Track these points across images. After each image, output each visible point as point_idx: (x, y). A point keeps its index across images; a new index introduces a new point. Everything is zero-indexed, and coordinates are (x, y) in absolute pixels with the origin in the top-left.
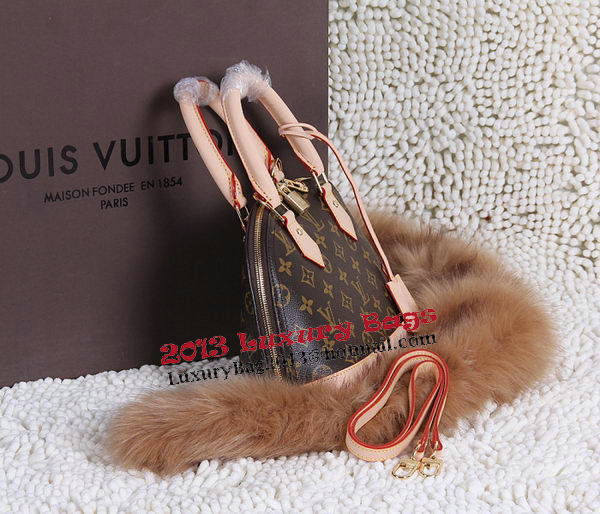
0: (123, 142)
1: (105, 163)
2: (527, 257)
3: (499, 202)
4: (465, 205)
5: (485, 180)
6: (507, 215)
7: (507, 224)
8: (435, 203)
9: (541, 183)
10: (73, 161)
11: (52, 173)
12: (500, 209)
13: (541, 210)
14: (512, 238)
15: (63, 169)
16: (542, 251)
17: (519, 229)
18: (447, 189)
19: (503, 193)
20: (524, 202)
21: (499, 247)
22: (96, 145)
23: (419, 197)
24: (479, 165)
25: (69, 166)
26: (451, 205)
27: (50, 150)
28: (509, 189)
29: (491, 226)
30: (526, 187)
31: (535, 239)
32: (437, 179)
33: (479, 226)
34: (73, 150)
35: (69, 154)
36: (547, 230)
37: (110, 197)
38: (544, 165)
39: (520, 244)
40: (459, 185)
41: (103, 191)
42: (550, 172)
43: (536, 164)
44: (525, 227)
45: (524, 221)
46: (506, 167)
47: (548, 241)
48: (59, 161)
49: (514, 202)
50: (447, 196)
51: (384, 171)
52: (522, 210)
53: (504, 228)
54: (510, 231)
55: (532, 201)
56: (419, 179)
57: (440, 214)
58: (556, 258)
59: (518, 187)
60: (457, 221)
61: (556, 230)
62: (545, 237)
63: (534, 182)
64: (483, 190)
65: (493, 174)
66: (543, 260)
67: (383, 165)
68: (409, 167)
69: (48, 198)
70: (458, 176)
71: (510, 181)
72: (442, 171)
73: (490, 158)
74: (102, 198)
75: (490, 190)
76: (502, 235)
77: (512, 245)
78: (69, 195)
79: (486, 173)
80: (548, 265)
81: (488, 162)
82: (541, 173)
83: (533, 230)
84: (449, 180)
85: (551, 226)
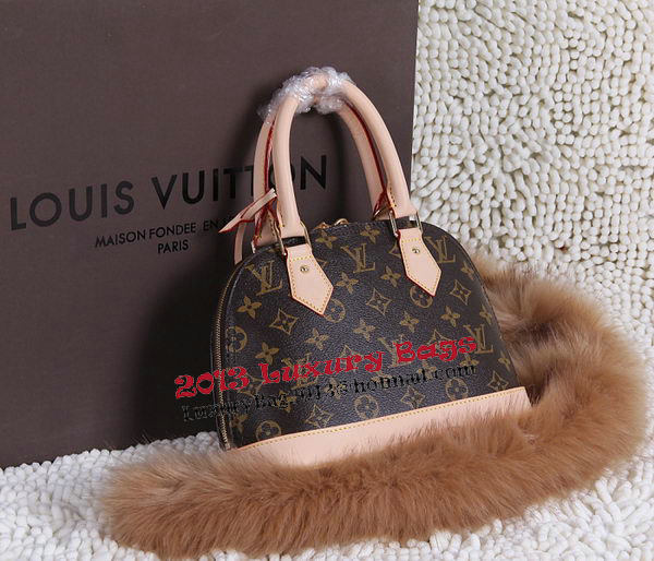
0: (186, 176)
1: (164, 201)
2: (608, 293)
3: (578, 230)
4: (539, 233)
5: (562, 206)
6: (586, 245)
7: (586, 255)
8: (504, 230)
9: (626, 209)
10: (129, 199)
11: (104, 214)
12: (578, 239)
13: (625, 239)
14: (591, 272)
15: (117, 209)
16: (626, 286)
17: (599, 261)
18: (519, 216)
19: (582, 220)
20: (606, 231)
21: (577, 281)
22: (155, 181)
23: (486, 223)
24: (556, 189)
25: (124, 204)
26: (523, 234)
27: (104, 187)
28: (589, 216)
29: (568, 258)
30: (609, 213)
31: (618, 273)
32: (507, 204)
33: (554, 257)
34: (130, 186)
35: (125, 191)
36: (631, 262)
37: (169, 239)
38: (629, 189)
39: (600, 278)
40: (533, 211)
41: (161, 232)
42: (637, 197)
43: (621, 188)
44: (607, 259)
45: (605, 252)
46: (586, 192)
47: (632, 275)
48: (112, 200)
49: (595, 231)
50: (519, 223)
51: (447, 194)
52: (604, 239)
53: (582, 260)
54: (589, 264)
55: (615, 230)
56: (487, 203)
57: (510, 243)
58: (642, 294)
59: (599, 213)
60: (529, 251)
61: (642, 263)
62: (629, 270)
63: (618, 208)
64: (559, 216)
65: (571, 199)
66: (626, 296)
67: (446, 187)
68: (476, 189)
69: (100, 242)
70: (532, 201)
71: (591, 207)
72: (514, 195)
73: (569, 182)
74: (160, 241)
75: (568, 217)
76: (581, 268)
77: (591, 279)
78: (123, 239)
79: (563, 198)
80: (632, 302)
81: (565, 186)
82: (626, 199)
83: (615, 262)
84: (521, 205)
85: (636, 259)
